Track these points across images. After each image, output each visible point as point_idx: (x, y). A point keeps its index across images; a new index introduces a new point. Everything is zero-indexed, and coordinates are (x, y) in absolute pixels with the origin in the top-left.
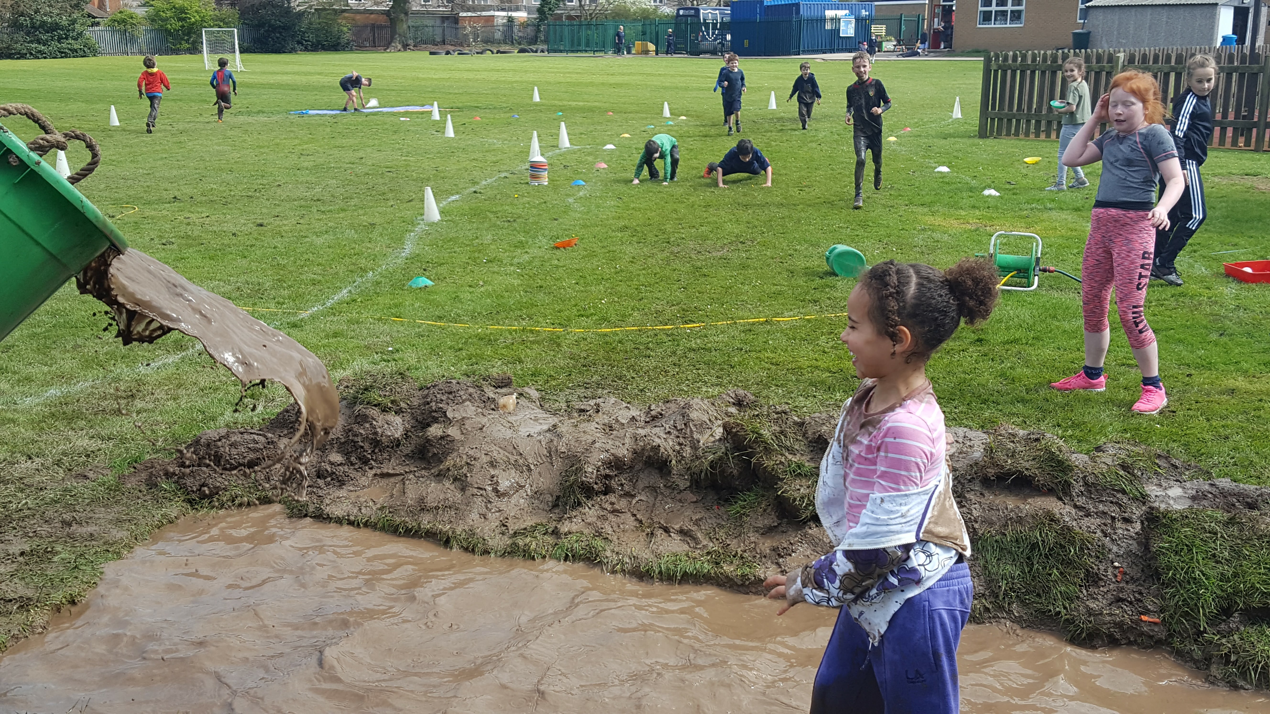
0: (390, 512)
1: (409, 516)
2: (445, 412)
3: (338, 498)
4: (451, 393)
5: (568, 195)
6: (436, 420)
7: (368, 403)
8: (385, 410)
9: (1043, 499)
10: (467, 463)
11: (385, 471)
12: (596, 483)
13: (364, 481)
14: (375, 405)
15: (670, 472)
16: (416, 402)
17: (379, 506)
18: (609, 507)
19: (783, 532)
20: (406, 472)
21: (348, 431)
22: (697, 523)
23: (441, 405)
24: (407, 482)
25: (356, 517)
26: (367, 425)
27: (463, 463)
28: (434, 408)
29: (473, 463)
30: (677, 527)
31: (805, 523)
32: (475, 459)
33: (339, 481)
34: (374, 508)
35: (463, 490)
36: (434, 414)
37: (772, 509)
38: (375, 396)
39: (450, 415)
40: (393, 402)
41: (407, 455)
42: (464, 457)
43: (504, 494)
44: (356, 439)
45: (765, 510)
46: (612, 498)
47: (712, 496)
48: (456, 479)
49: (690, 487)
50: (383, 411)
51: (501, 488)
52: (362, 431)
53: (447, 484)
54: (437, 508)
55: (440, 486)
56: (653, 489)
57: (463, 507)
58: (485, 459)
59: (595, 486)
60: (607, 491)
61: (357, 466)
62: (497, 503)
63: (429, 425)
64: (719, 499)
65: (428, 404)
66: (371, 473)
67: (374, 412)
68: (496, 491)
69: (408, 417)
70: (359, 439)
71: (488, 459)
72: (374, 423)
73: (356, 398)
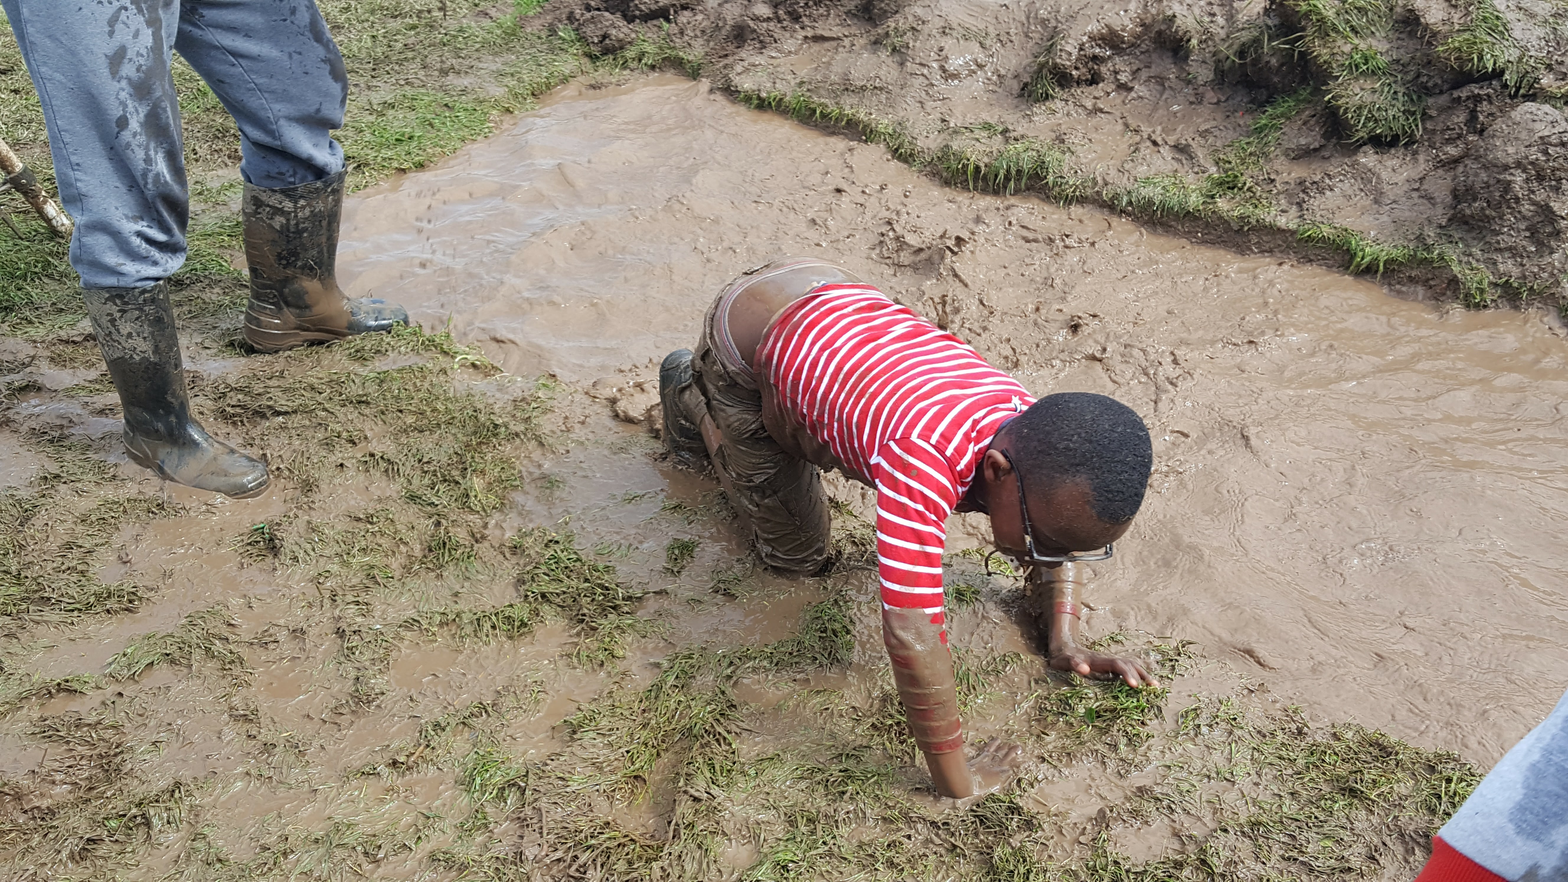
0: (808, 90)
1: (830, 98)
3: (754, 65)
10: (913, 28)
11: (820, 32)
12: (1077, 68)
13: (790, 44)
15: (1187, 57)
17: (798, 80)
18: (1089, 104)
19: (1323, 158)
20: (846, 36)
22: (1204, 134)
24: (840, 49)
25: (768, 93)
27: (907, 26)
29: (919, 28)
30: (1171, 140)
31: (1361, 146)
32: (923, 22)
33: (761, 42)
34: (793, 83)
35: (902, 64)
37: (1317, 122)
41: (850, 11)
42: (911, 18)
43: (955, 76)
45: (1305, 124)
46: (1098, 90)
47: (1241, 98)
48: (894, 50)
49: (1213, 81)
51: (951, 68)
53: (884, 54)
54: (863, 88)
55: (874, 58)
56: (1161, 80)
57: (896, 90)
58: (936, 23)
59: (1074, 73)
60: (1094, 80)
61: (785, 23)
62: (941, 86)
64: (1252, 101)
66: (801, 34)
68: (943, 69)
71: (942, 24)
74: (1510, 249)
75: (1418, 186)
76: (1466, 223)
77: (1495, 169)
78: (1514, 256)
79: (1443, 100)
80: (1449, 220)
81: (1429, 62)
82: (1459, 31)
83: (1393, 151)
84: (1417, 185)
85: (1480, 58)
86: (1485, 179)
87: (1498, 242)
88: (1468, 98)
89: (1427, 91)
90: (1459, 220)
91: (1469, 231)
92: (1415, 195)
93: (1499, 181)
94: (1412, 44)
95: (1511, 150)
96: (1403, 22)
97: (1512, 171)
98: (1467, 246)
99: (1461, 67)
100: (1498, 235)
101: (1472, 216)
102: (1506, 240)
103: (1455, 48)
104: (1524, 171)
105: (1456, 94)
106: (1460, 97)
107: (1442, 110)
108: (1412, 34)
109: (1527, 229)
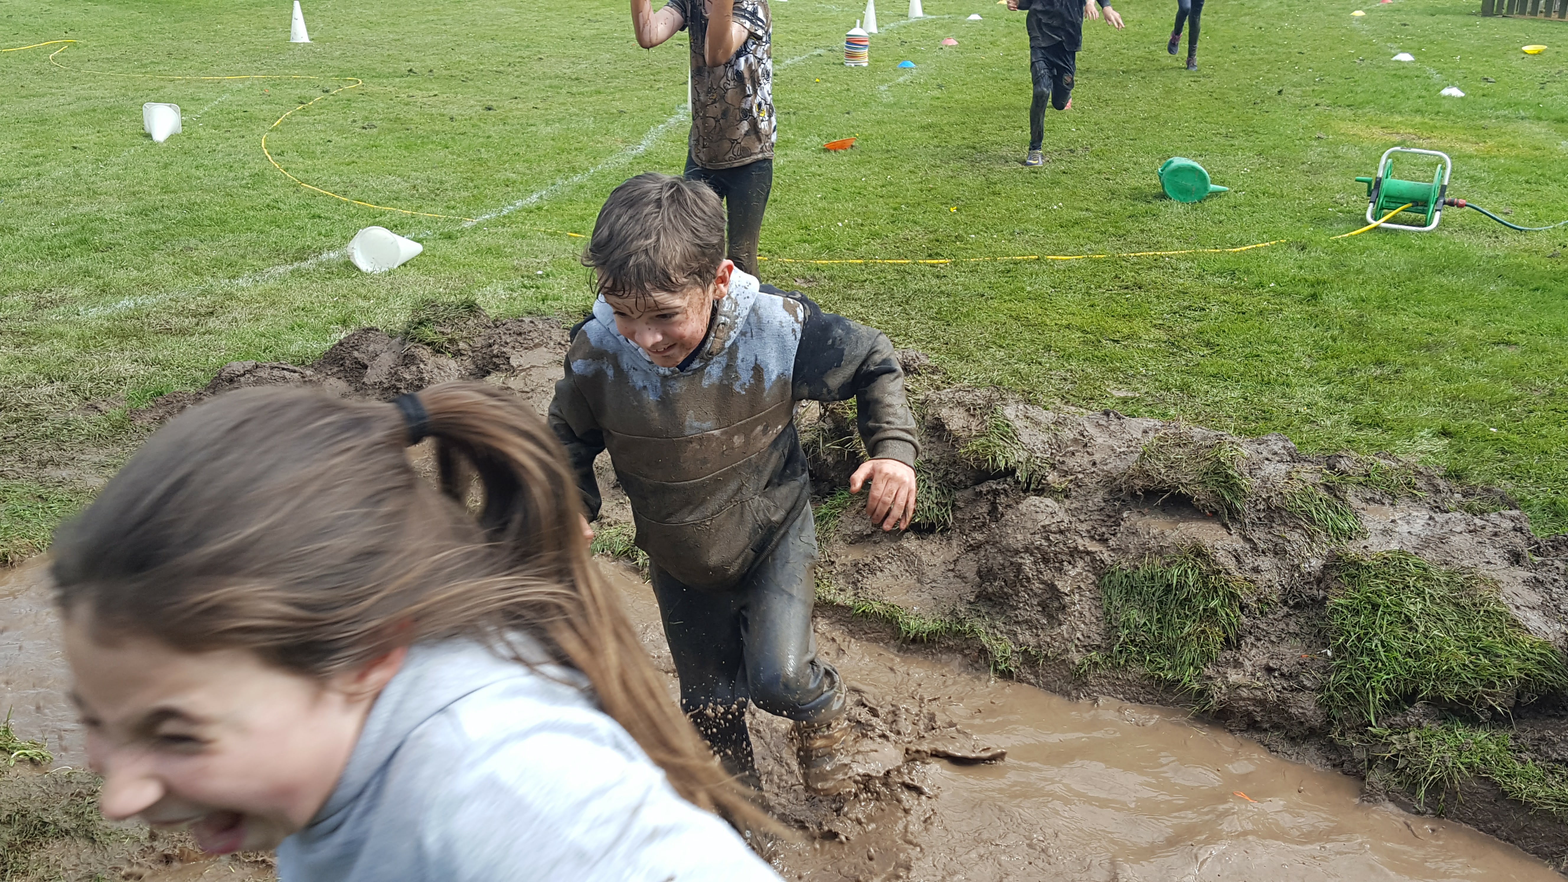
2: (509, 358)
4: (520, 334)
5: (883, 81)
6: (497, 367)
7: (420, 341)
8: (438, 350)
9: (1200, 524)
14: (428, 344)
16: (479, 342)
19: (875, 542)
21: (394, 374)
23: (504, 350)
26: (414, 368)
28: (495, 352)
36: (494, 360)
38: (428, 333)
39: (514, 362)
40: (451, 341)
44: (398, 384)
50: (438, 352)
52: (408, 377)
63: (489, 373)
65: (491, 346)
67: (424, 353)
69: (468, 363)
70: (402, 385)
72: (422, 366)
73: (407, 333)
74: (1026, 622)
75: (953, 568)
76: (990, 600)
77: (1009, 554)
78: (1030, 628)
79: (968, 494)
80: (977, 597)
81: (955, 462)
82: (976, 436)
83: (931, 537)
84: (952, 566)
85: (994, 460)
86: (1001, 562)
87: (1017, 617)
88: (988, 492)
89: (956, 486)
90: (983, 597)
91: (993, 607)
92: (951, 574)
93: (1012, 564)
94: (940, 446)
95: (1019, 537)
96: (933, 428)
97: (1022, 555)
98: (992, 619)
99: (979, 467)
100: (1015, 610)
101: (994, 594)
102: (1023, 614)
103: (973, 451)
104: (1031, 555)
105: (978, 489)
106: (981, 492)
107: (967, 502)
108: (940, 438)
109: (1039, 604)
